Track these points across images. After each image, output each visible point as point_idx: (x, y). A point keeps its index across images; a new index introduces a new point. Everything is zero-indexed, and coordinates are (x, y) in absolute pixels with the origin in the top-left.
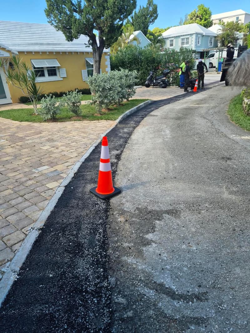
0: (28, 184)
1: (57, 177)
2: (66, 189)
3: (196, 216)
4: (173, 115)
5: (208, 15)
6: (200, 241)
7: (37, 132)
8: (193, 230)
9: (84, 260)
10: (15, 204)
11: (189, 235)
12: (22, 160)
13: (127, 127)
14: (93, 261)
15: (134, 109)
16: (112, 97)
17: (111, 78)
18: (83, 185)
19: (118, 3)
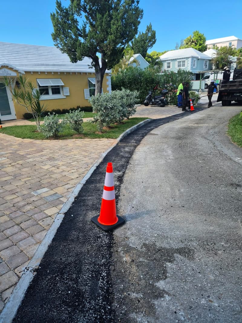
0: (25, 209)
1: (56, 202)
2: (65, 216)
3: (212, 258)
4: (173, 134)
5: (202, 41)
6: (222, 294)
7: (38, 150)
8: (212, 277)
9: (84, 316)
10: (10, 234)
11: (207, 285)
12: (21, 180)
13: (128, 146)
14: (96, 318)
15: (134, 127)
16: (113, 115)
17: (112, 98)
18: (84, 212)
19: (120, 29)
